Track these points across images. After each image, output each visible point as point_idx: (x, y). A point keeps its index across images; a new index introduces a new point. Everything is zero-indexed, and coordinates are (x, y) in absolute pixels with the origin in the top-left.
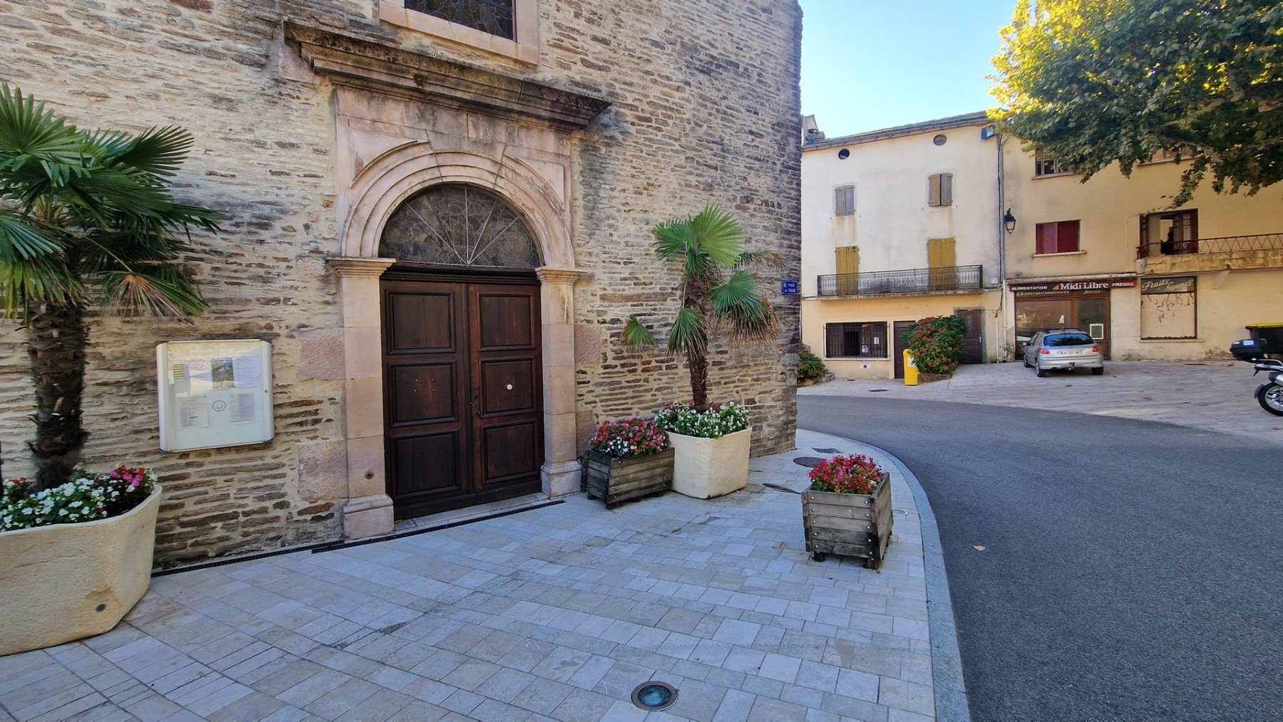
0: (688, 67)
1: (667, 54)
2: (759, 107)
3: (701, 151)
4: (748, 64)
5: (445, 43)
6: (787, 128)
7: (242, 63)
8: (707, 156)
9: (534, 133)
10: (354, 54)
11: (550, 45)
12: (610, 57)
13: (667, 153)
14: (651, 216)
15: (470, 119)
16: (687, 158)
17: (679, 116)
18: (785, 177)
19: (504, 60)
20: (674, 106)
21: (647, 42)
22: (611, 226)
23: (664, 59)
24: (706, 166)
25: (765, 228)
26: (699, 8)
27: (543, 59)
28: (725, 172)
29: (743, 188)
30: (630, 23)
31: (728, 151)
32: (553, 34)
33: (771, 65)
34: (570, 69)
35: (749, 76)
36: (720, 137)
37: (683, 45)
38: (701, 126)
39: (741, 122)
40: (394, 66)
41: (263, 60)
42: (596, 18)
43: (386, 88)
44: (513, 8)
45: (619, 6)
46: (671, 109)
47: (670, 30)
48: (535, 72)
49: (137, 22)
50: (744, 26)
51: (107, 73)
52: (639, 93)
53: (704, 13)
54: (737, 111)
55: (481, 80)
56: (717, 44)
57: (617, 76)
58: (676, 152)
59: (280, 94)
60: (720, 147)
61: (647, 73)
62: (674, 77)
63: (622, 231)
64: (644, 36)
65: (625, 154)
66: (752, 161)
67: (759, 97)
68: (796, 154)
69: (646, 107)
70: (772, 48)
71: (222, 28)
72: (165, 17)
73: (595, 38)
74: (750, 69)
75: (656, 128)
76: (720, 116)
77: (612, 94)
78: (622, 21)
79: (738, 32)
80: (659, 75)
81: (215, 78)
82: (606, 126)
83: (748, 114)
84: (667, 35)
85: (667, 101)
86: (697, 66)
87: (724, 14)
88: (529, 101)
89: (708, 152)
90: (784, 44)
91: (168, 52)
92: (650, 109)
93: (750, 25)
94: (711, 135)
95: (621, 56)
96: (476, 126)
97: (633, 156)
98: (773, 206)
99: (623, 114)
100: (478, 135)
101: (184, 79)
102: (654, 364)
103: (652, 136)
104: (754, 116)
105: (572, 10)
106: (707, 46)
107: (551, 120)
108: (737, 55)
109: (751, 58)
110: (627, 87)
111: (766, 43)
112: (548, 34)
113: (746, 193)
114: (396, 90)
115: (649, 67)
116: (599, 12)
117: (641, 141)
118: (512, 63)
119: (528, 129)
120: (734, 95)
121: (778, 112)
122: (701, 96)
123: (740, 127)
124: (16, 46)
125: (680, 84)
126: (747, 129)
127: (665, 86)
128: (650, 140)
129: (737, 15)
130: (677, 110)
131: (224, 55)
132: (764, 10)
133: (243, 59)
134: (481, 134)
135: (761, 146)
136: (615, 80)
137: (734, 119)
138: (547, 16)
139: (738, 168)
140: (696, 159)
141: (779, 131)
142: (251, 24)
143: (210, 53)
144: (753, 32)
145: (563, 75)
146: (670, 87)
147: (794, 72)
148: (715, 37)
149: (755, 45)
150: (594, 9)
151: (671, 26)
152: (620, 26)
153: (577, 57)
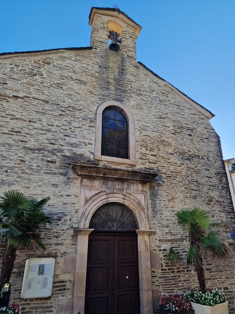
0: (182, 159)
1: (175, 156)
2: (209, 168)
3: (190, 185)
4: (203, 155)
5: (111, 163)
6: (221, 174)
7: (61, 175)
8: (192, 187)
9: (135, 185)
10: (89, 170)
11: (139, 159)
12: (157, 160)
13: (178, 187)
14: (174, 209)
15: (117, 183)
16: (185, 188)
17: (181, 174)
18: (224, 191)
19: (126, 165)
20: (179, 172)
21: (168, 154)
22: (161, 213)
23: (174, 158)
24: (193, 190)
25: (219, 211)
26: (184, 141)
27: (137, 163)
28: (200, 191)
29: (208, 197)
30: (162, 149)
31: (200, 184)
32: (140, 155)
33: (211, 154)
34: (145, 164)
35: (204, 159)
36: (196, 180)
37: (180, 153)
38: (189, 177)
39: (203, 174)
40: (98, 172)
41: (66, 173)
43: (95, 177)
44: (129, 150)
45: (159, 145)
46: (178, 173)
47: (175, 149)
48: (135, 167)
49: (40, 168)
50: (200, 144)
51: (31, 181)
52: (167, 169)
53: (186, 143)
54: (201, 170)
55: (120, 172)
56: (191, 151)
57: (160, 165)
58: (181, 186)
59: (69, 182)
60: (197, 183)
61: (169, 162)
62: (178, 163)
63: (164, 215)
64: (167, 152)
65: (164, 188)
66: (210, 187)
67: (208, 165)
68: (226, 183)
69: (169, 173)
70: (211, 149)
71: (58, 167)
72: (46, 166)
73: (152, 155)
74: (204, 156)
75: (173, 179)
76: (195, 173)
77: (158, 170)
78: (160, 149)
79: (198, 146)
80: (173, 163)
81: (54, 179)
82: (157, 180)
83: (205, 171)
84: (174, 151)
85: (176, 170)
86: (185, 158)
87: (192, 142)
88: (134, 176)
89: (193, 185)
90: (215, 147)
91: (45, 175)
92: (171, 173)
93: (202, 143)
94: (193, 179)
95: (160, 159)
96: (118, 185)
97: (166, 189)
98: (221, 202)
99: (162, 176)
100: (119, 187)
101: (47, 181)
102: (181, 269)
103: (172, 182)
104: (208, 171)
105: (145, 149)
106: (188, 152)
107: (139, 181)
108: (199, 153)
109: (204, 153)
110: (163, 168)
111: (208, 148)
112: (138, 156)
113: (209, 198)
114: (98, 177)
115: (169, 161)
116: (153, 148)
117: (169, 184)
118: (128, 165)
119: (133, 184)
120: (199, 166)
121: (217, 169)
122: (188, 167)
123: (203, 176)
124: (14, 178)
125: (180, 165)
126: (206, 176)
127: (175, 166)
128: (172, 183)
129: (197, 141)
130: (180, 173)
131: (57, 173)
132: (206, 139)
133: (61, 174)
134: (120, 187)
135: (212, 181)
136: (159, 166)
137: (201, 173)
138: (138, 151)
139: (204, 190)
140: (189, 188)
141: (218, 175)
142: (64, 165)
143: (54, 174)
144: (203, 146)
145: (143, 167)
146: (177, 166)
147: (220, 155)
148: (190, 149)
149: (204, 149)
150: (151, 147)
151: (175, 148)
152: (159, 151)
153: (147, 161)
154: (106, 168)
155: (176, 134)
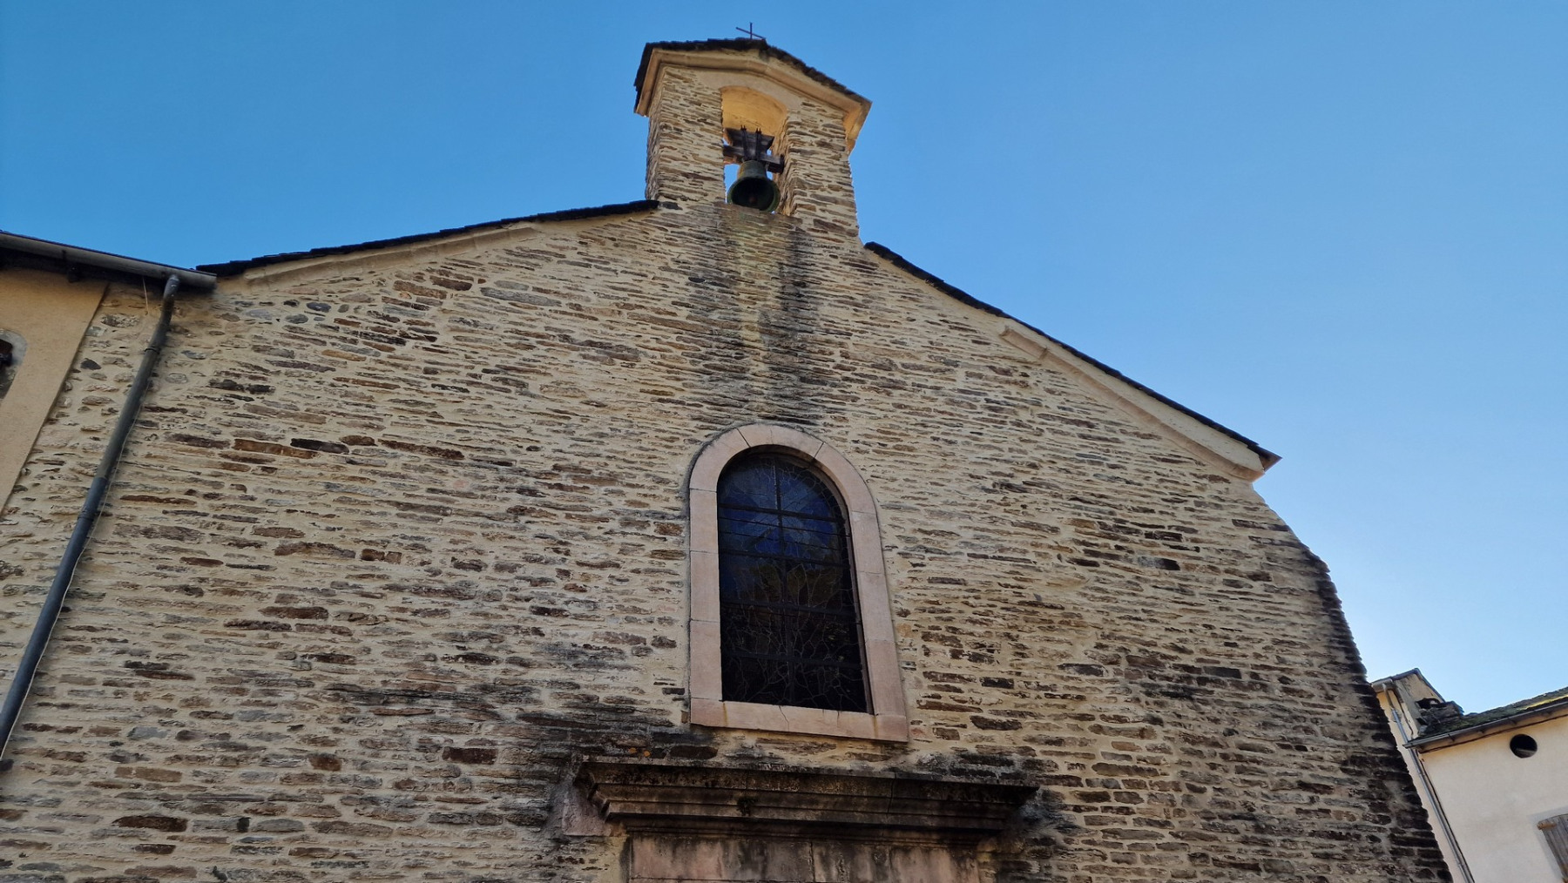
0: (1149, 694)
1: (1108, 681)
2: (1301, 736)
3: (1215, 839)
4: (1256, 667)
5: (775, 737)
6: (1375, 765)
7: (519, 824)
8: (1230, 847)
9: (916, 856)
10: (663, 786)
11: (921, 707)
12: (1016, 706)
13: (1152, 854)
15: (817, 850)
16: (1192, 857)
17: (1155, 780)
18: (1408, 863)
19: (857, 744)
20: (1143, 765)
21: (1071, 670)
23: (1106, 689)
24: (1235, 865)
26: (1143, 599)
27: (915, 730)
28: (1276, 872)
30: (1037, 646)
31: (1269, 829)
32: (925, 690)
33: (1299, 659)
34: (955, 736)
35: (1264, 687)
36: (1245, 804)
37: (1131, 660)
38: (1202, 791)
39: (1277, 769)
40: (712, 793)
41: (545, 814)
42: (984, 651)
43: (698, 825)
44: (862, 663)
45: (1016, 627)
46: (1139, 771)
47: (1104, 642)
48: (906, 752)
49: (411, 795)
50: (1227, 609)
51: (365, 872)
52: (1075, 754)
53: (1153, 605)
54: (1263, 750)
55: (832, 789)
56: (1189, 647)
57: (1035, 734)
58: (1168, 847)
59: (560, 860)
60: (1250, 824)
61: (1082, 717)
62: (1130, 716)
64: (1065, 661)
65: (1075, 868)
66: (1326, 842)
67: (1296, 718)
68: (1412, 812)
69: (1094, 775)
70: (1290, 631)
71: (502, 781)
72: (442, 781)
73: (988, 682)
74: (1262, 673)
75: (1120, 810)
76: (1232, 766)
77: (1032, 764)
78: (1025, 648)
79: (1220, 621)
80: (1103, 717)
81: (485, 852)
82: (1033, 822)
83: (1285, 752)
84: (1101, 652)
85: (1128, 757)
86: (1165, 689)
87: (1187, 599)
88: (905, 807)
89: (1230, 837)
90: (1309, 620)
91: (438, 828)
92: (1102, 777)
93: (1237, 604)
94: (1225, 804)
95: (1035, 701)
96: (825, 862)
97: (1090, 869)
99: (1057, 795)
100: (829, 876)
101: (449, 862)
103: (1116, 826)
104: (1298, 754)
105: (947, 649)
106: (1173, 654)
107: (938, 830)
108: (1230, 656)
109: (1257, 656)
110: (1054, 748)
111: (1275, 626)
112: (917, 692)
114: (711, 825)
115: (1084, 708)
116: (987, 642)
117: (1099, 837)
118: (869, 746)
119: (906, 851)
120: (1247, 725)
121: (1345, 738)
122: (1186, 738)
123: (1277, 779)
124: (277, 857)
125: (1143, 725)
126: (1292, 780)
127: (1118, 732)
128: (1115, 833)
129: (1209, 595)
130: (1149, 770)
131: (501, 817)
132: (1255, 577)
133: (523, 819)
134: (834, 872)
135: (1333, 808)
136: (1032, 740)
137: (1261, 767)
138: (911, 666)
139: (1301, 860)
140: (1211, 855)
141: (1359, 774)
142: (537, 767)
143: (487, 819)
144: (1247, 615)
145: (947, 748)
146: (1127, 733)
147: (1349, 662)
148: (1182, 636)
149: (1257, 632)
150: (979, 640)
151: (1104, 637)
152: (1023, 655)
153: (965, 717)
154: (751, 769)
155: (1095, 564)
